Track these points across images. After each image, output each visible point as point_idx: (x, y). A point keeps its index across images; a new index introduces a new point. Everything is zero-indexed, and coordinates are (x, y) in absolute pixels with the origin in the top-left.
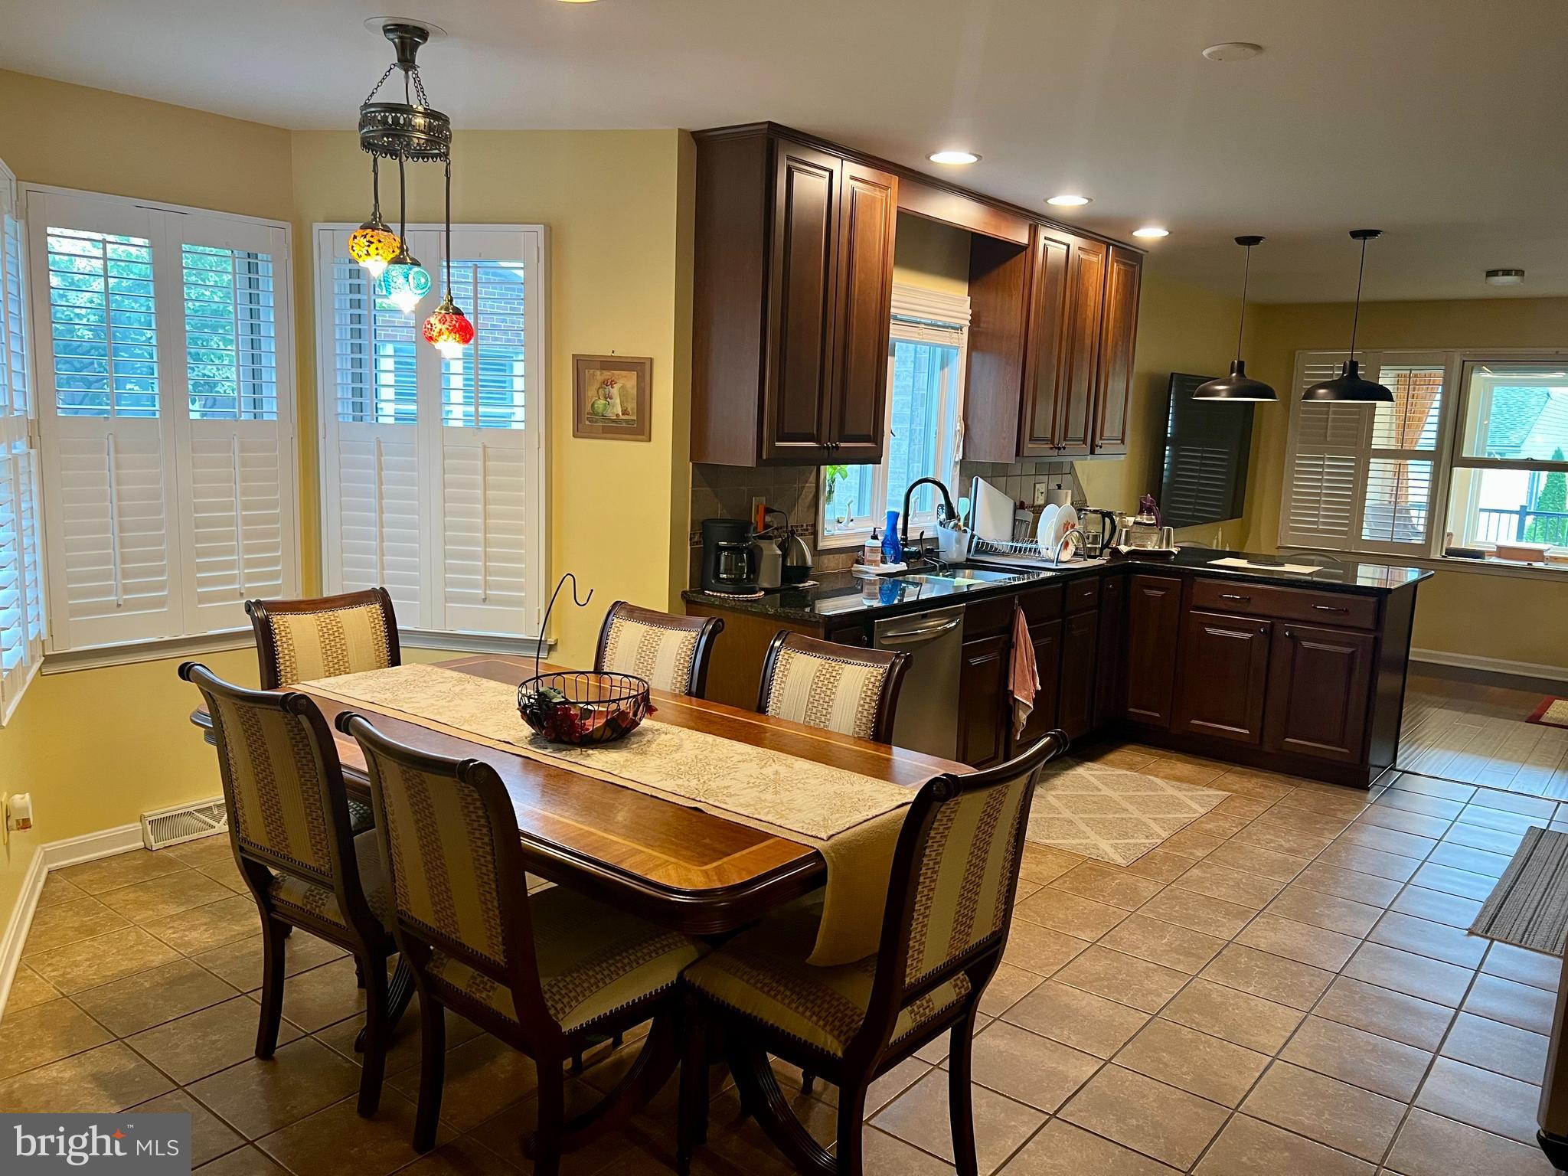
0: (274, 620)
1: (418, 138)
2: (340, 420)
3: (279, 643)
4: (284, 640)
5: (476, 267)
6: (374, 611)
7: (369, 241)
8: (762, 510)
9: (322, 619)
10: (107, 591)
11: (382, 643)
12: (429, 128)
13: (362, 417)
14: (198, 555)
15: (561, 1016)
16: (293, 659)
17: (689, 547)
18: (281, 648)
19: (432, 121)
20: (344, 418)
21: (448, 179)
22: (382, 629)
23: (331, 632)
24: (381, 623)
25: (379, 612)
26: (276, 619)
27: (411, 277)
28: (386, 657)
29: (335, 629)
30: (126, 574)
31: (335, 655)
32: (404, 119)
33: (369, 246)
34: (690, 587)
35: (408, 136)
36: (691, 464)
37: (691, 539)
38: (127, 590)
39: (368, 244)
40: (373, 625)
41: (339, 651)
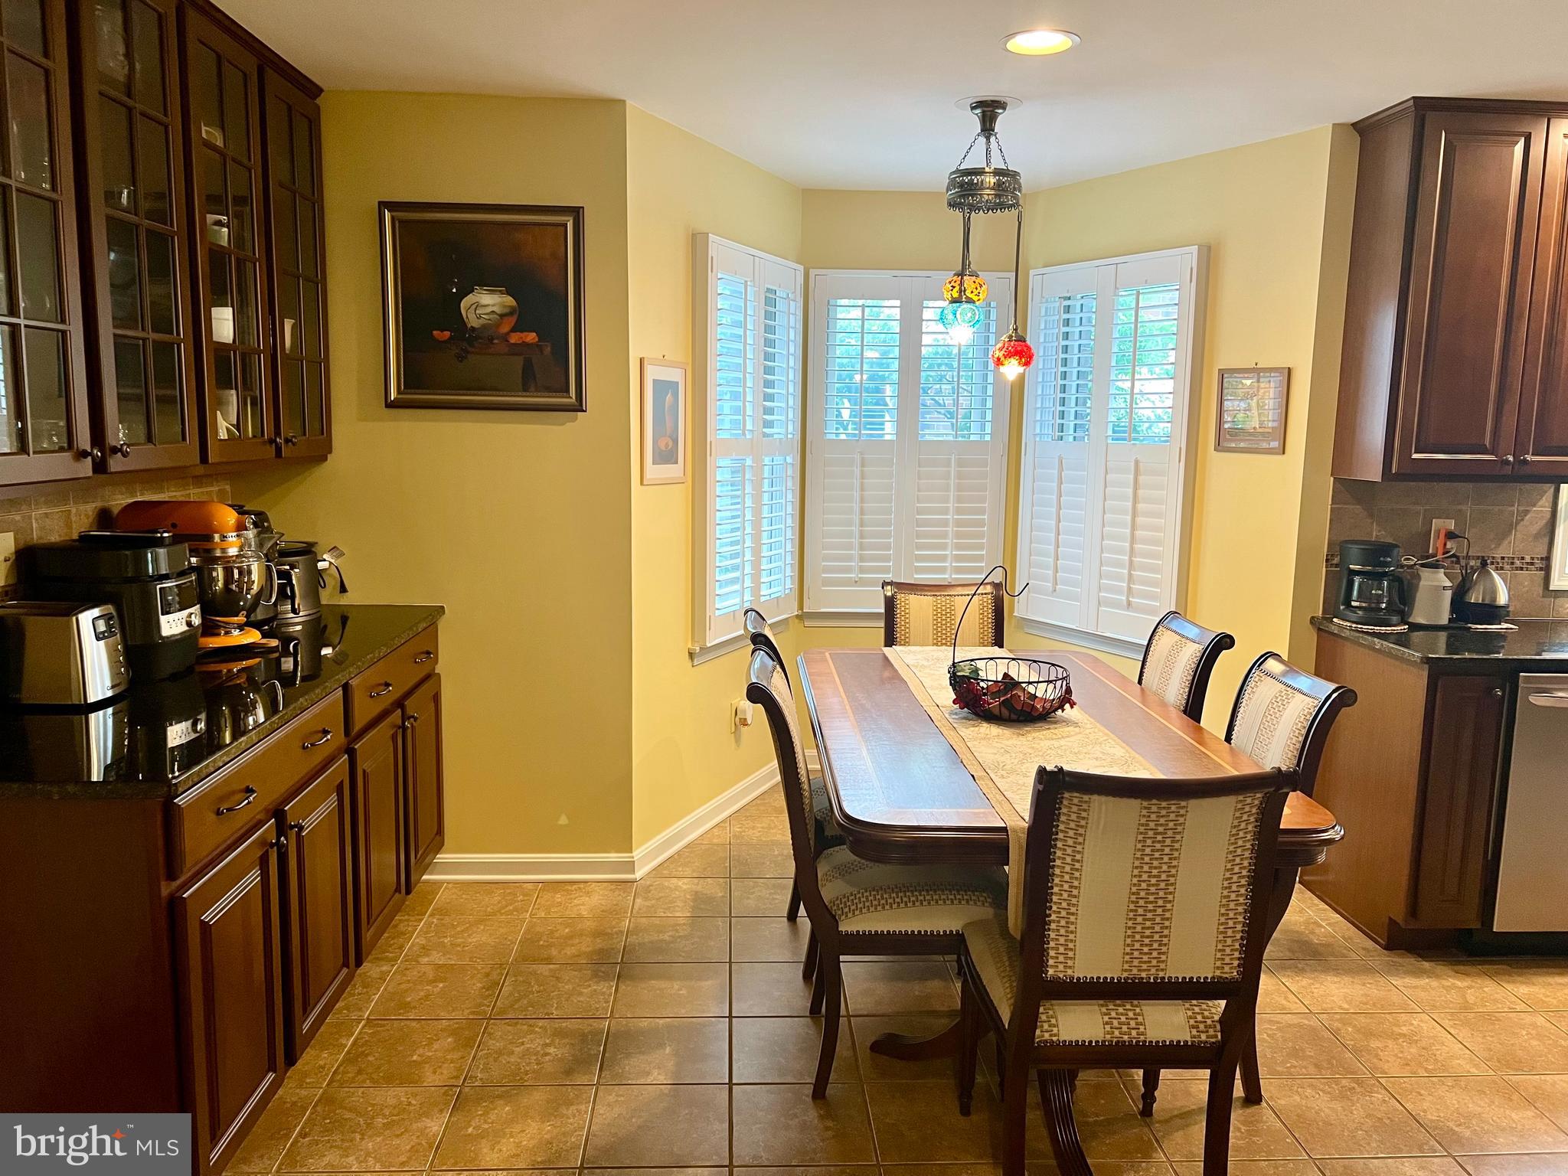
0: (898, 597)
1: (988, 194)
2: (1038, 439)
3: (898, 616)
4: (903, 613)
5: (1138, 294)
6: (985, 600)
7: (952, 286)
8: (1442, 536)
9: (939, 602)
10: (848, 570)
11: (988, 628)
12: (999, 186)
13: (1062, 437)
14: (918, 549)
15: (843, 917)
16: (907, 630)
17: (1324, 569)
18: (899, 620)
19: (1001, 178)
20: (1041, 437)
21: (1020, 223)
22: (990, 616)
23: (944, 613)
24: (990, 611)
25: (990, 601)
26: (901, 597)
27: (958, 313)
28: (990, 640)
29: (948, 610)
30: (862, 559)
31: (944, 632)
32: (978, 180)
33: (952, 290)
34: (1323, 613)
35: (980, 195)
36: (1332, 479)
37: (1327, 560)
38: (862, 570)
39: (951, 288)
40: (981, 612)
41: (948, 630)
